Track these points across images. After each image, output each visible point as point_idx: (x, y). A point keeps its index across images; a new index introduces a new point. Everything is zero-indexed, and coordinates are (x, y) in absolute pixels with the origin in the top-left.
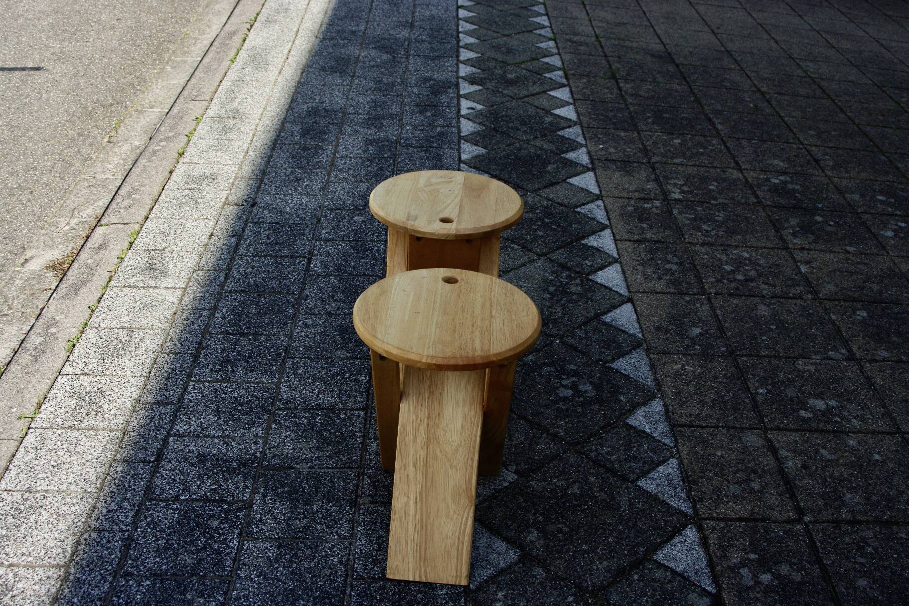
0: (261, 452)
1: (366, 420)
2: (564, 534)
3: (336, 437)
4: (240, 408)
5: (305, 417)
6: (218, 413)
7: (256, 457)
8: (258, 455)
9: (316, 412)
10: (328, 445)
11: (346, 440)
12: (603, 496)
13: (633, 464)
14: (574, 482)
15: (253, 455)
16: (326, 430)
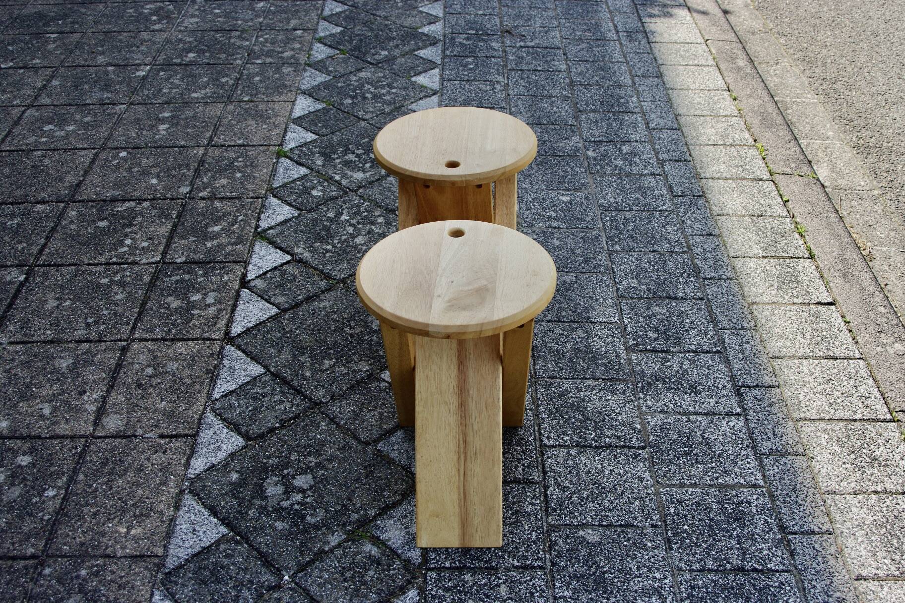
0: (639, 398)
1: (540, 434)
2: (349, 326)
3: (567, 412)
4: (686, 449)
5: (608, 437)
6: (707, 442)
7: (643, 392)
8: (641, 396)
9: (598, 444)
10: (573, 404)
11: (556, 409)
12: (302, 359)
13: (260, 392)
14: (327, 370)
15: (646, 395)
16: (581, 422)
